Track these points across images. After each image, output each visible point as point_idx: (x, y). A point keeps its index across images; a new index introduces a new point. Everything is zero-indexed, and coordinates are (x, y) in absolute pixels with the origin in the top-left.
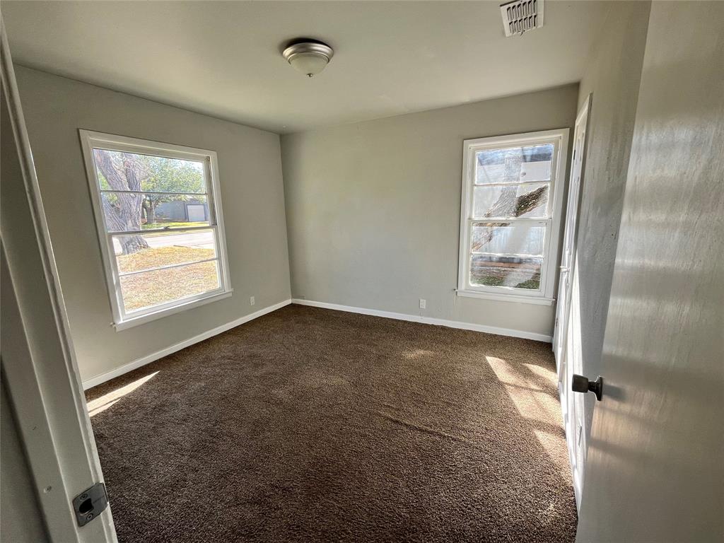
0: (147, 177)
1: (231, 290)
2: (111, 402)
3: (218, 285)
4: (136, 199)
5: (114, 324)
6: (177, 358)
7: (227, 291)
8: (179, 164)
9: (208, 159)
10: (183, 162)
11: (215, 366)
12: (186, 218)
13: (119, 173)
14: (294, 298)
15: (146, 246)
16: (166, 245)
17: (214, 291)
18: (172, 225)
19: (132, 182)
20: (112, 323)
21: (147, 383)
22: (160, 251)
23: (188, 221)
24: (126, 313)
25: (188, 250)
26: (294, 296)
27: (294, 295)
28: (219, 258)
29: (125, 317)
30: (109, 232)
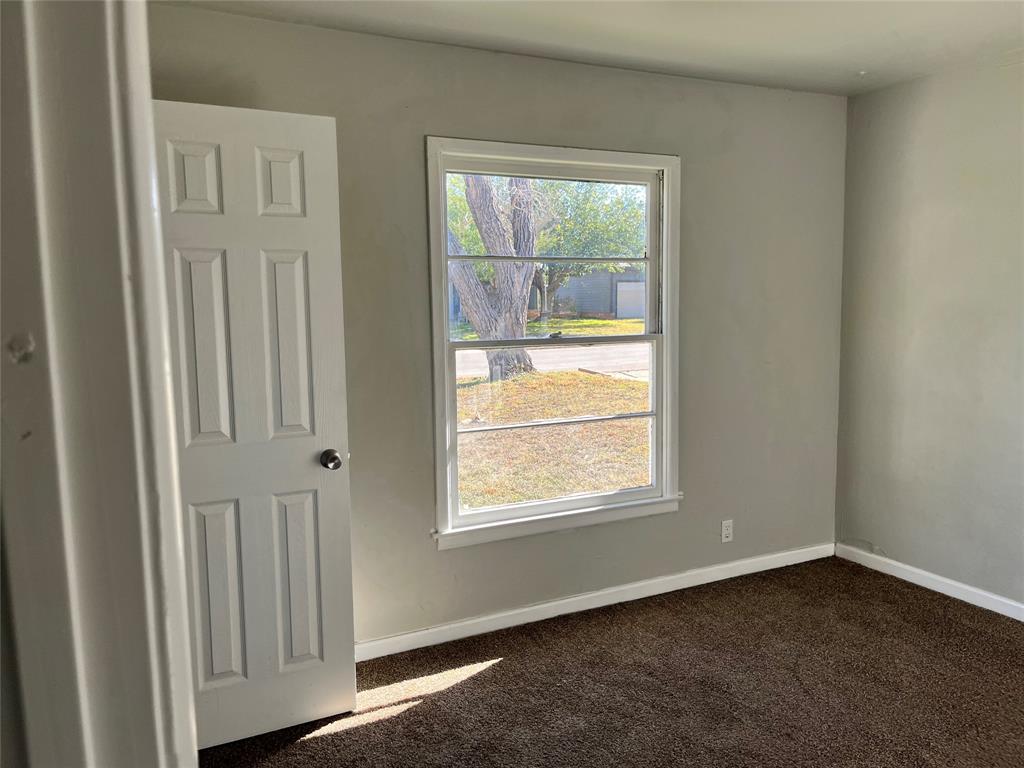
0: (549, 225)
1: (678, 495)
2: (407, 701)
3: (650, 479)
4: (524, 271)
5: (437, 532)
6: (540, 636)
7: (667, 496)
8: (612, 194)
9: (660, 176)
10: (619, 187)
11: (615, 683)
12: (611, 311)
13: (502, 218)
14: (843, 542)
15: (529, 368)
16: (564, 367)
17: (640, 491)
18: (570, 329)
19: (521, 236)
20: (432, 531)
21: (474, 679)
22: (551, 381)
23: (616, 318)
24: (460, 514)
25: (605, 382)
26: (841, 538)
27: (844, 534)
28: (657, 414)
29: (457, 522)
30: (451, 340)
